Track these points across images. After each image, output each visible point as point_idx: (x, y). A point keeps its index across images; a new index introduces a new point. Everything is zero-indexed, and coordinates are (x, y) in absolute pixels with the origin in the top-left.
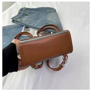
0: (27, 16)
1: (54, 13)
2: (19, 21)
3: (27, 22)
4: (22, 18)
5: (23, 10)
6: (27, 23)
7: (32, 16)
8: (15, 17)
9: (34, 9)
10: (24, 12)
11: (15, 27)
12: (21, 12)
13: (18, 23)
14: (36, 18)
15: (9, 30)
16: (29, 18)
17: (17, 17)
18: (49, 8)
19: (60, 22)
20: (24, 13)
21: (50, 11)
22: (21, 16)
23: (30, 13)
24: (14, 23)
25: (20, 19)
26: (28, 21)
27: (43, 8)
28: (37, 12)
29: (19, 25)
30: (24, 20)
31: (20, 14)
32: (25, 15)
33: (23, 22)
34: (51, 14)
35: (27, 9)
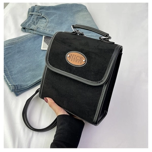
0: (44, 20)
1: (85, 13)
2: (35, 29)
4: (37, 23)
5: (35, 10)
6: (47, 31)
7: (52, 20)
8: (26, 23)
9: (52, 7)
10: (37, 14)
11: (30, 39)
12: (33, 13)
13: (32, 31)
14: (60, 21)
16: (48, 22)
17: (28, 22)
20: (39, 14)
21: (78, 9)
22: (35, 20)
23: (47, 14)
24: (26, 32)
25: (34, 25)
26: (49, 27)
28: (58, 13)
29: (35, 35)
30: (42, 25)
31: (33, 17)
32: (41, 18)
33: (41, 30)
35: (42, 8)
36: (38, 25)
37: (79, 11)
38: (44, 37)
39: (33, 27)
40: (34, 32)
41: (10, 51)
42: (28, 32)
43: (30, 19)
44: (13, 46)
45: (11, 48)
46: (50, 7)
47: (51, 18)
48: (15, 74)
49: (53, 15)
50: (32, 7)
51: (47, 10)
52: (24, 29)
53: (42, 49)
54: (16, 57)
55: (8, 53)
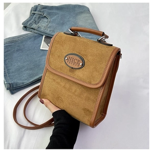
0: (45, 20)
1: (88, 15)
2: (36, 28)
4: (38, 22)
5: (38, 10)
6: (48, 31)
7: (53, 20)
8: (27, 21)
9: (55, 7)
10: (40, 13)
11: (30, 38)
12: (36, 12)
13: (33, 30)
14: (62, 22)
15: (22, 42)
16: (50, 22)
17: (30, 20)
19: (97, 28)
20: (41, 13)
21: (81, 11)
22: (37, 19)
23: (49, 14)
24: (27, 30)
25: (36, 24)
26: (50, 27)
28: (61, 13)
29: (36, 35)
30: (43, 25)
31: (35, 16)
32: (43, 18)
33: (42, 30)
34: (83, 15)
35: (45, 7)
36: (39, 25)
37: (82, 12)
38: (44, 36)
39: (34, 26)
40: (35, 31)
41: (10, 49)
42: (29, 31)
43: (32, 17)
44: (13, 44)
45: (11, 46)
46: (52, 6)
47: (53, 18)
48: (12, 73)
49: (55, 15)
50: (35, 6)
51: (50, 10)
52: (25, 27)
53: (41, 48)
54: (15, 55)
55: (8, 51)
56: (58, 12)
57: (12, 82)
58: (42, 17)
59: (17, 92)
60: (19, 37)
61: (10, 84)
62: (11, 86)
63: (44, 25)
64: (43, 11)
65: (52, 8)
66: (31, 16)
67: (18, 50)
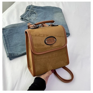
3: (36, 22)
15: (19, 28)
18: (56, 8)
19: (66, 22)
27: (50, 7)
34: (58, 14)
56: (43, 10)
57: (11, 53)
58: (32, 13)
59: (13, 59)
60: (18, 24)
61: (10, 54)
62: (10, 55)
63: (33, 18)
64: (34, 9)
65: (39, 8)
66: (26, 11)
67: (16, 33)
